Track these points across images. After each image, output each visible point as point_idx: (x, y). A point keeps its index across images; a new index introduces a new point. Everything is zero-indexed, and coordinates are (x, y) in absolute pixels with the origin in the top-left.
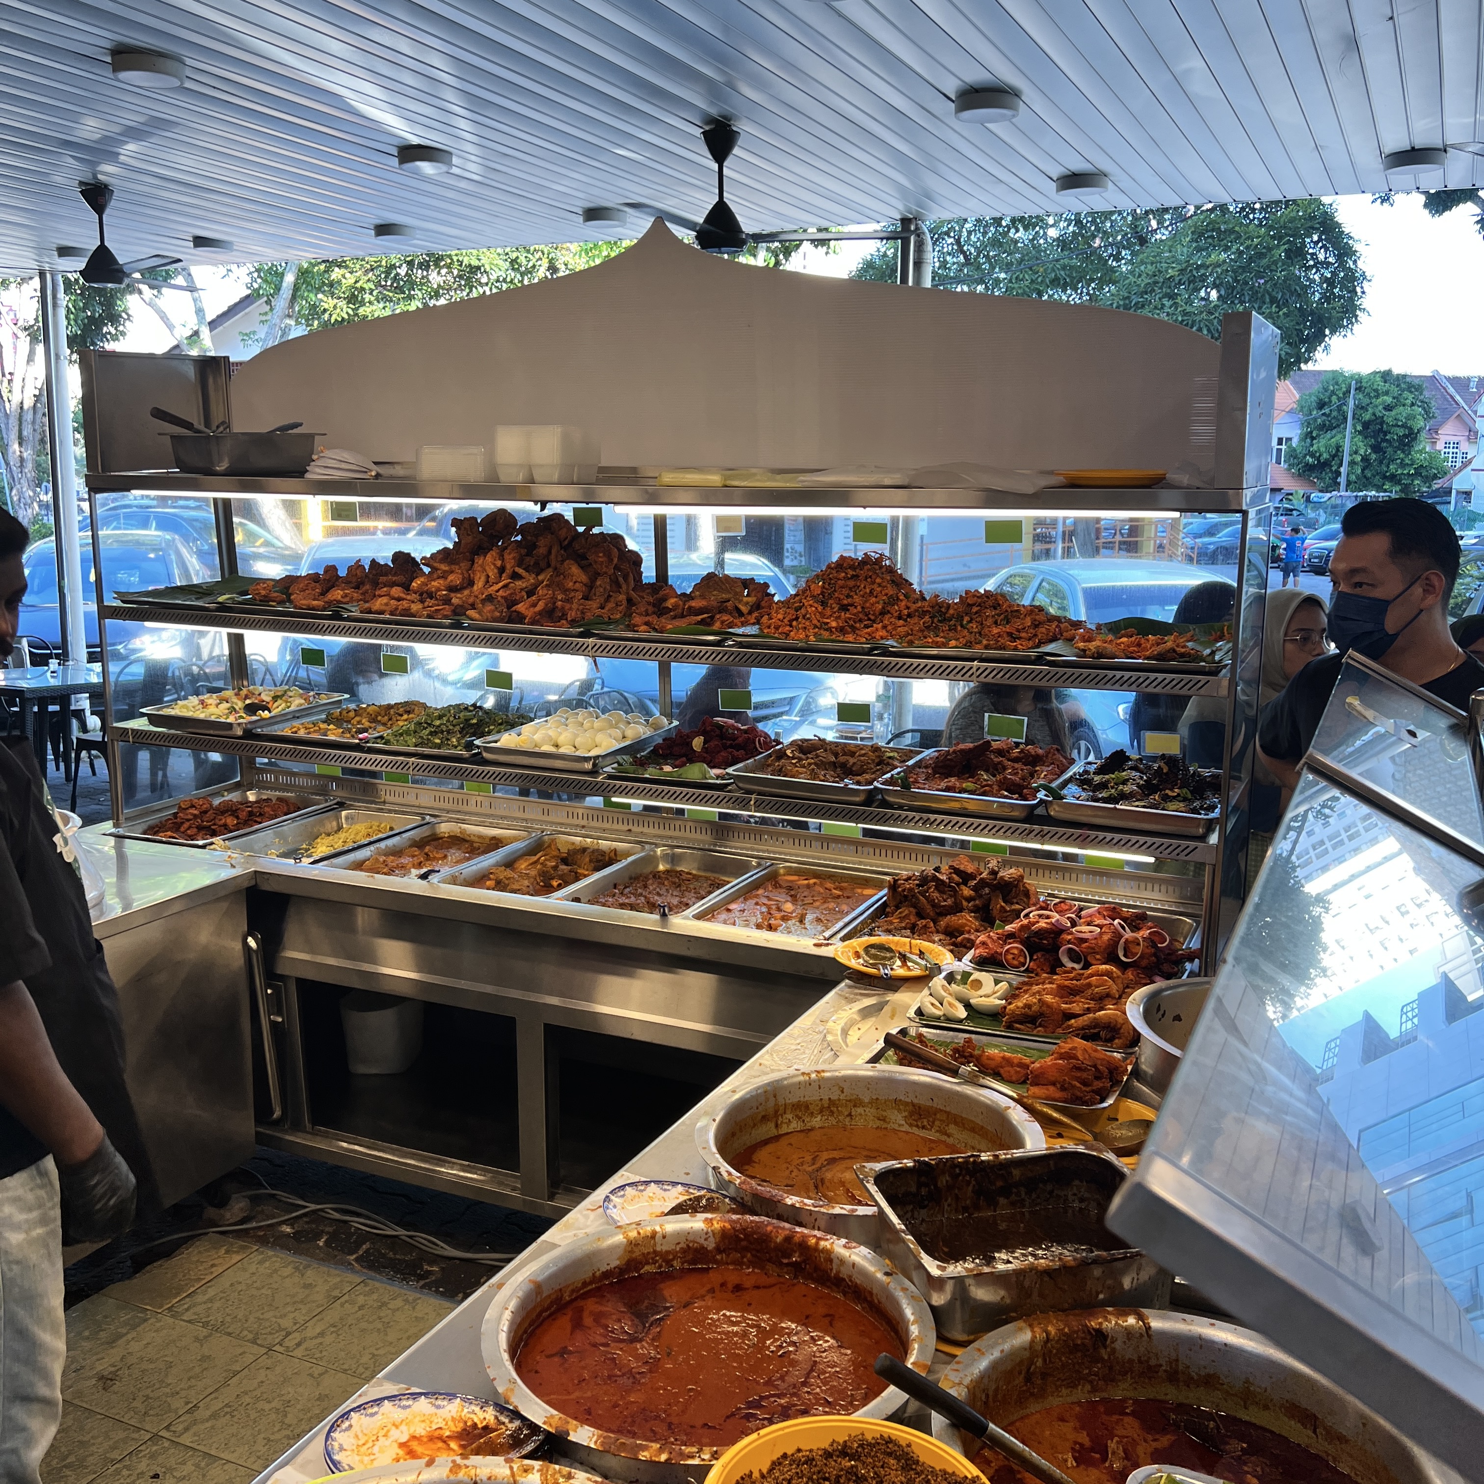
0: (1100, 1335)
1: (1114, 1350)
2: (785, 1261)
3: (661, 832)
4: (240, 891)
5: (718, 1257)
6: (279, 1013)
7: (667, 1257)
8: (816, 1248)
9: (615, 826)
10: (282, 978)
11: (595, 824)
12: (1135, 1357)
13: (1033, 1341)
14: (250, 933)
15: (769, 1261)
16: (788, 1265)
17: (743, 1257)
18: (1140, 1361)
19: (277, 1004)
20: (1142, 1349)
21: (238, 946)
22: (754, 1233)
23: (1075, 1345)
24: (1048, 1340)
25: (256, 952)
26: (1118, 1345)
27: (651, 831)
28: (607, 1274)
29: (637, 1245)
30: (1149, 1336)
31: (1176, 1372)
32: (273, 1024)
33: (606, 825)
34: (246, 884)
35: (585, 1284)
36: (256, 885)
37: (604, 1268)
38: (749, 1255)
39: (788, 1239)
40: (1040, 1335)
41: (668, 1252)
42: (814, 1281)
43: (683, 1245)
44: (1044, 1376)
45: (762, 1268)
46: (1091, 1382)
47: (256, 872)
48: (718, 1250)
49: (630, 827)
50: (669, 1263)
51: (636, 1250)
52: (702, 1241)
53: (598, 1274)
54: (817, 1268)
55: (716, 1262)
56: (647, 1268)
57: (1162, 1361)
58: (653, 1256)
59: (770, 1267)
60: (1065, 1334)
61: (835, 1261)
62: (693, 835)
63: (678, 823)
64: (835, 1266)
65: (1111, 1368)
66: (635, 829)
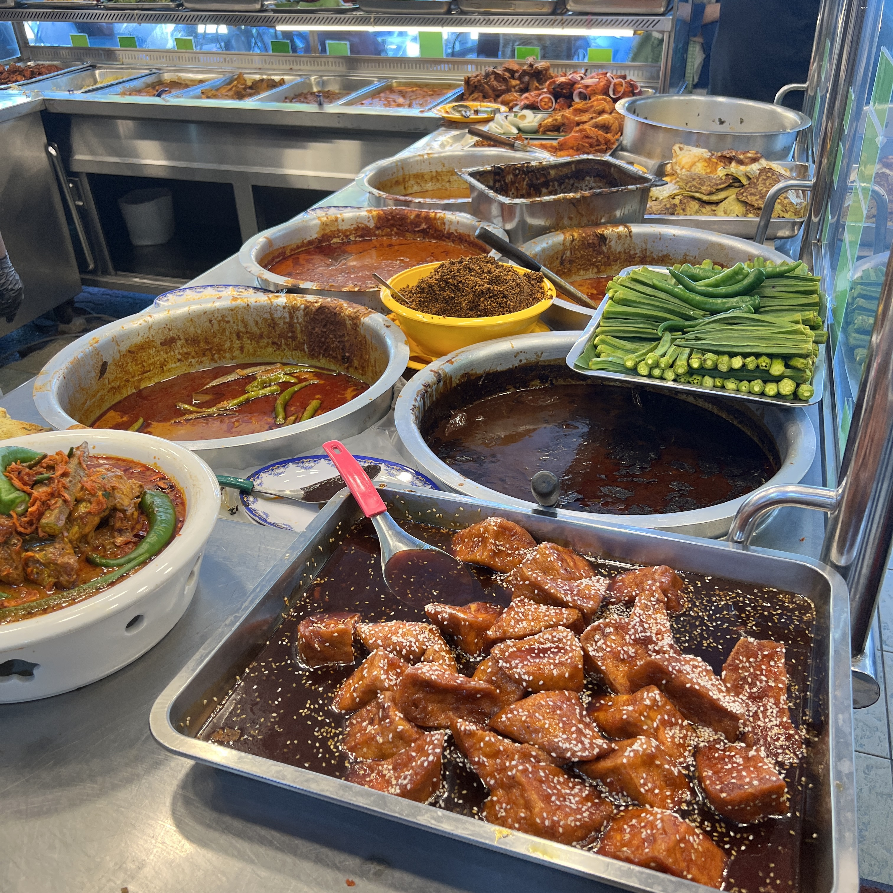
0: (603, 238)
1: (610, 247)
2: (417, 229)
3: (313, 68)
4: (35, 113)
5: (377, 232)
6: (80, 199)
7: (346, 234)
8: (435, 219)
9: (282, 67)
10: (76, 174)
11: (267, 66)
12: (622, 250)
13: (564, 240)
14: (49, 143)
15: (407, 231)
16: (418, 231)
17: (392, 230)
18: (625, 253)
19: (78, 194)
20: (626, 245)
21: (44, 155)
22: (397, 214)
23: (589, 244)
24: (573, 240)
25: (56, 157)
26: (613, 243)
27: (305, 67)
28: (310, 243)
29: (327, 225)
30: (631, 236)
31: (645, 257)
32: (78, 207)
33: (275, 67)
34: (39, 108)
35: (298, 247)
36: (46, 109)
37: (309, 239)
38: (395, 229)
39: (418, 216)
40: (569, 238)
41: (346, 230)
42: (435, 238)
43: (355, 226)
44: (571, 262)
45: (404, 236)
46: (597, 266)
47: (44, 100)
48: (377, 228)
49: (291, 66)
50: (347, 237)
51: (327, 228)
52: (366, 223)
53: (305, 241)
54: (436, 230)
55: (375, 235)
56: (335, 240)
57: (638, 251)
58: (338, 233)
59: (408, 235)
60: (583, 237)
61: (447, 223)
62: (334, 68)
63: (323, 60)
64: (447, 227)
65: (608, 258)
66: (294, 67)
